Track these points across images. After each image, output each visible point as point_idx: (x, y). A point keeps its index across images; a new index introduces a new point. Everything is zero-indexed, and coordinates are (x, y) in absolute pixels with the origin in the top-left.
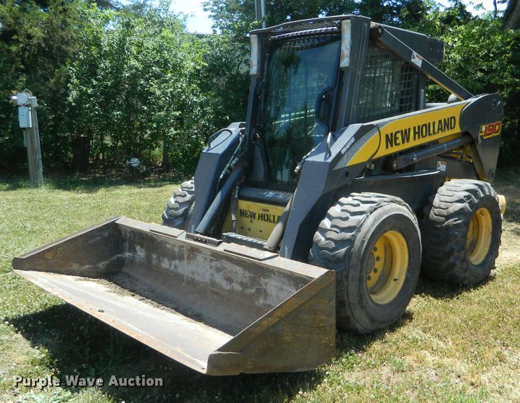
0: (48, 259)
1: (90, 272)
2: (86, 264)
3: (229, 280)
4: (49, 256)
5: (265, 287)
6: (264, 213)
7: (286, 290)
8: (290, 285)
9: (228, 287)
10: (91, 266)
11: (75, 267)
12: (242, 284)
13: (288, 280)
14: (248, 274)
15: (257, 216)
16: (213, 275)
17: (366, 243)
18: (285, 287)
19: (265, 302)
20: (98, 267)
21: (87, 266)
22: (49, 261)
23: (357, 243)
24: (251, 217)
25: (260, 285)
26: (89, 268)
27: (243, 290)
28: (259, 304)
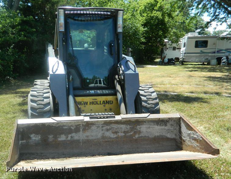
3: (116, 133)
5: (139, 129)
6: (93, 101)
7: (151, 127)
8: (154, 125)
9: (115, 136)
12: (124, 132)
13: (153, 123)
14: (128, 127)
15: (89, 103)
16: (104, 134)
18: (151, 126)
19: (139, 136)
24: (85, 104)
25: (137, 129)
27: (125, 135)
28: (136, 137)
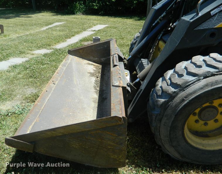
0: (80, 53)
1: (98, 61)
2: (96, 58)
4: (81, 51)
10: (98, 59)
11: (92, 58)
17: (186, 102)
20: (101, 60)
21: (96, 59)
22: (81, 53)
23: (177, 99)
26: (97, 60)
